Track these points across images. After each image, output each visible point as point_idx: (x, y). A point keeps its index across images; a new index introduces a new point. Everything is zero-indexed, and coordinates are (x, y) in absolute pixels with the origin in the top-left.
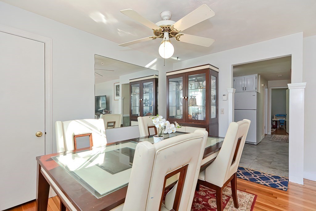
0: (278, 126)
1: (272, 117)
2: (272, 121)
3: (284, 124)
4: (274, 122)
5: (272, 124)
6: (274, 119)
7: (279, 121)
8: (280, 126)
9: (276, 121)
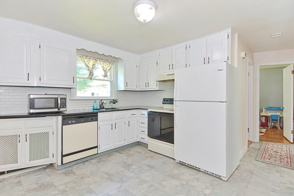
0: (268, 123)
1: (261, 111)
2: (261, 116)
3: (278, 120)
4: (264, 117)
5: (260, 120)
6: (264, 114)
7: (272, 116)
8: (272, 123)
9: (267, 117)
